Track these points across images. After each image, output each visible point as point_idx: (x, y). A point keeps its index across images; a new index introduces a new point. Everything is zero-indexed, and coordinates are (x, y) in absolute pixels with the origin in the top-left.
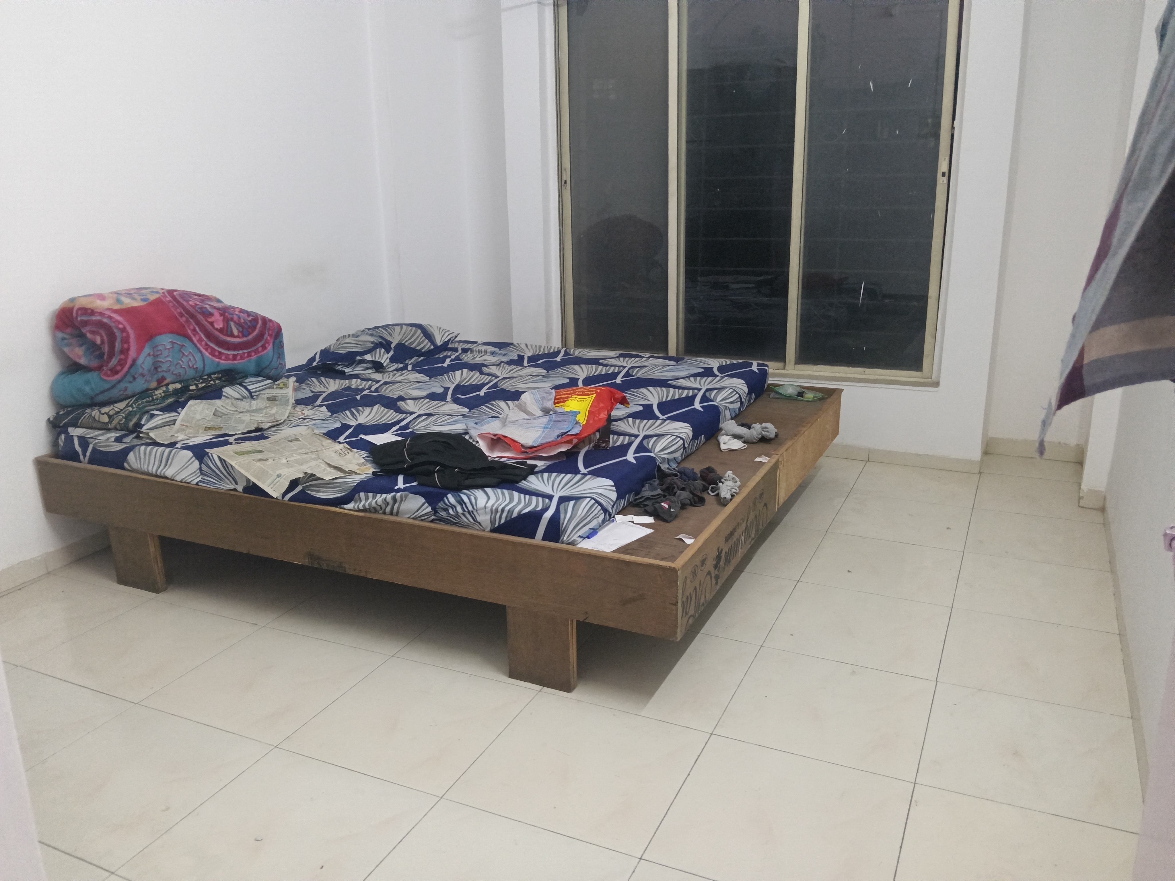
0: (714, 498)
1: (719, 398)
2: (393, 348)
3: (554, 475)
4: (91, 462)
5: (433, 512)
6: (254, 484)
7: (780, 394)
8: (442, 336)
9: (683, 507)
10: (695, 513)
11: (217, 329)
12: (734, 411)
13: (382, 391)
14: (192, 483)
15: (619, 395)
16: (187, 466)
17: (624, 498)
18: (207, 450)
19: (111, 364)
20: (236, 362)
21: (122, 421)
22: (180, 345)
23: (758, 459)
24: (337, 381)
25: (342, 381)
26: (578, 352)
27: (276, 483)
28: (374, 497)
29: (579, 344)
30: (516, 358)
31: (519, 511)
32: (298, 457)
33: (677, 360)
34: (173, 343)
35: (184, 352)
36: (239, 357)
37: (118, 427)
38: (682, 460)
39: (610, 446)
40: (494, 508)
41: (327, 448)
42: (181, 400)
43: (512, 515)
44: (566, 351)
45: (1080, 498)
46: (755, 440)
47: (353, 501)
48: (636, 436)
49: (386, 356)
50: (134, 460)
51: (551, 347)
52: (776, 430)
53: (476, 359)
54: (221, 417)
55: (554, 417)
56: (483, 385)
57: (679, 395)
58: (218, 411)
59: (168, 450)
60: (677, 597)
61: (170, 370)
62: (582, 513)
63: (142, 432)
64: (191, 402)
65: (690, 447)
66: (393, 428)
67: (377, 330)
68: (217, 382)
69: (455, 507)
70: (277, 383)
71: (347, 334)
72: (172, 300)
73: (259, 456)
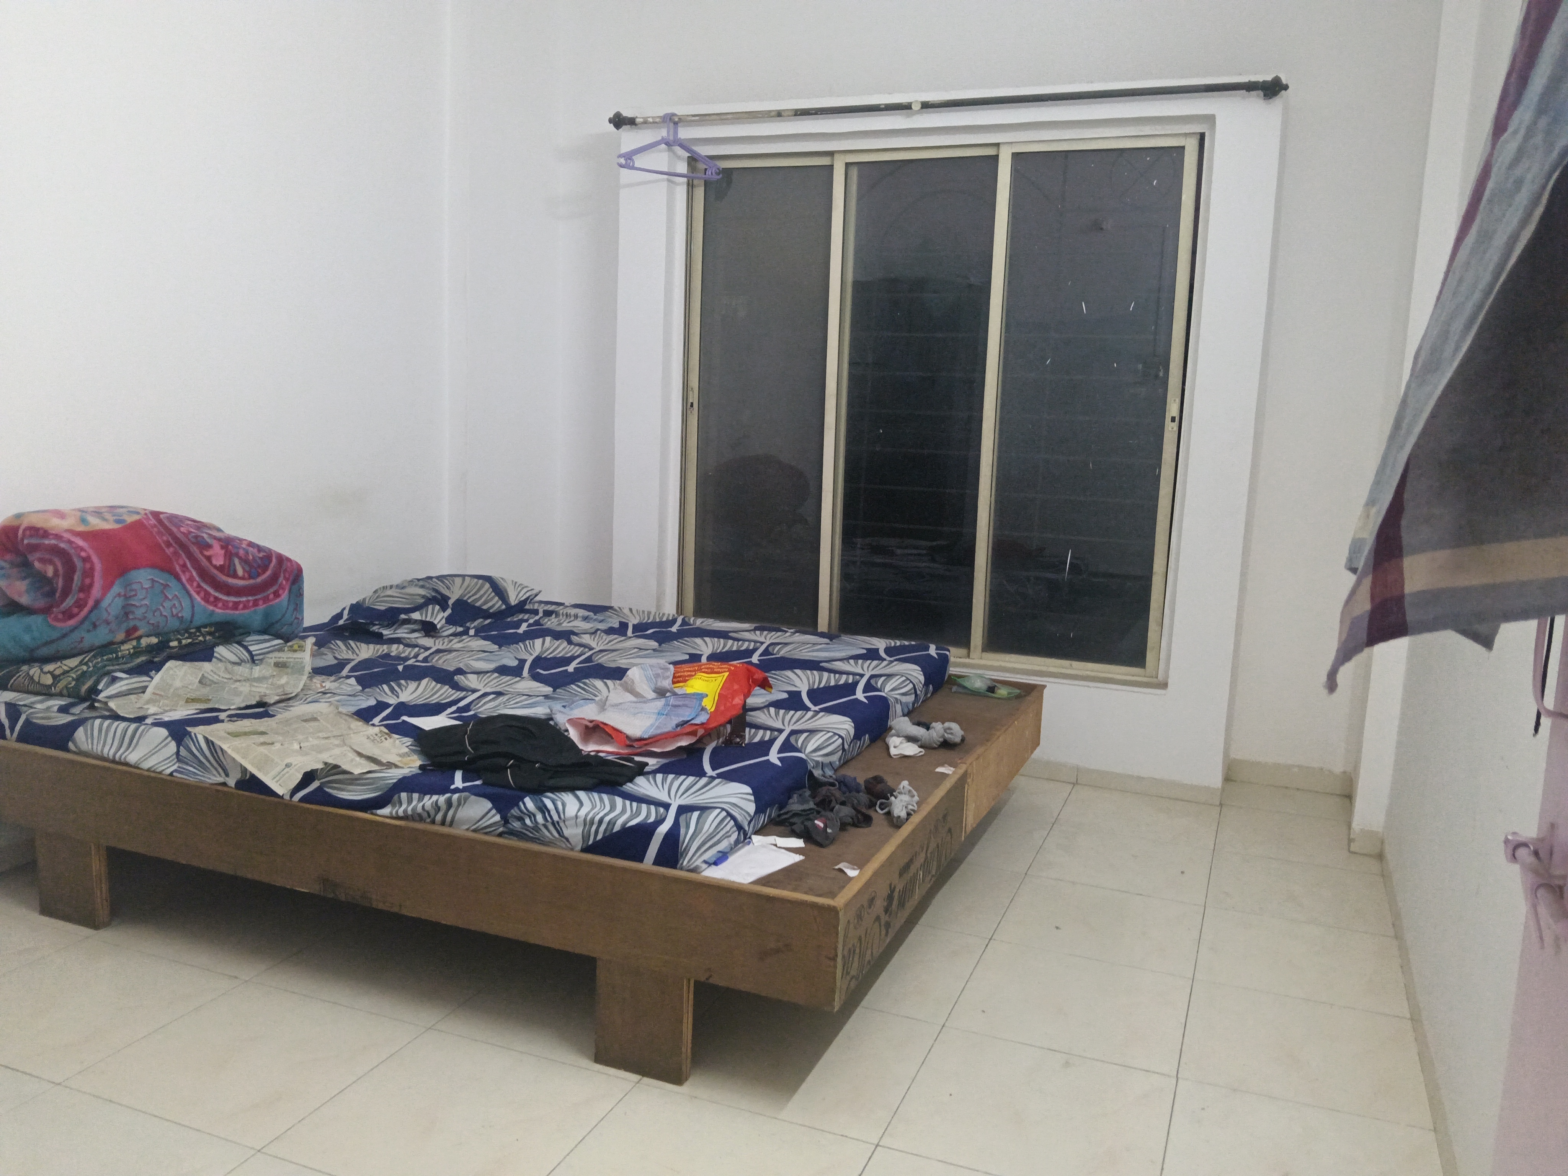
0: (884, 817)
1: (888, 688)
2: (450, 605)
3: (671, 777)
4: (21, 739)
5: (503, 822)
6: (253, 776)
7: (965, 687)
8: (517, 594)
9: (843, 827)
10: (859, 837)
11: (215, 567)
12: (907, 704)
13: (434, 661)
14: (163, 772)
15: (759, 675)
16: (159, 750)
17: (764, 812)
18: (189, 729)
19: (64, 604)
20: (237, 612)
21: (70, 684)
22: (162, 584)
23: (940, 770)
24: (371, 646)
25: (378, 646)
26: (699, 622)
27: (284, 775)
28: (421, 799)
29: (699, 612)
30: (617, 625)
31: (624, 822)
32: (316, 742)
33: (830, 636)
34: (153, 580)
35: (167, 594)
36: (241, 606)
37: (65, 692)
38: (841, 766)
39: (746, 742)
40: (588, 818)
41: (355, 731)
42: (156, 660)
43: (613, 829)
44: (683, 620)
45: (1350, 841)
46: (935, 745)
47: (390, 806)
48: (781, 731)
49: (441, 615)
50: (84, 739)
51: (664, 614)
52: (962, 733)
53: (563, 625)
54: (210, 685)
55: (672, 701)
56: (573, 658)
57: (836, 681)
58: (206, 678)
59: (133, 726)
60: (836, 949)
61: (145, 617)
62: (709, 828)
63: (99, 701)
64: (170, 664)
65: (851, 749)
66: (449, 709)
67: (430, 581)
68: (208, 638)
69: (534, 816)
70: (289, 644)
71: (388, 584)
72: (157, 524)
73: (262, 739)
